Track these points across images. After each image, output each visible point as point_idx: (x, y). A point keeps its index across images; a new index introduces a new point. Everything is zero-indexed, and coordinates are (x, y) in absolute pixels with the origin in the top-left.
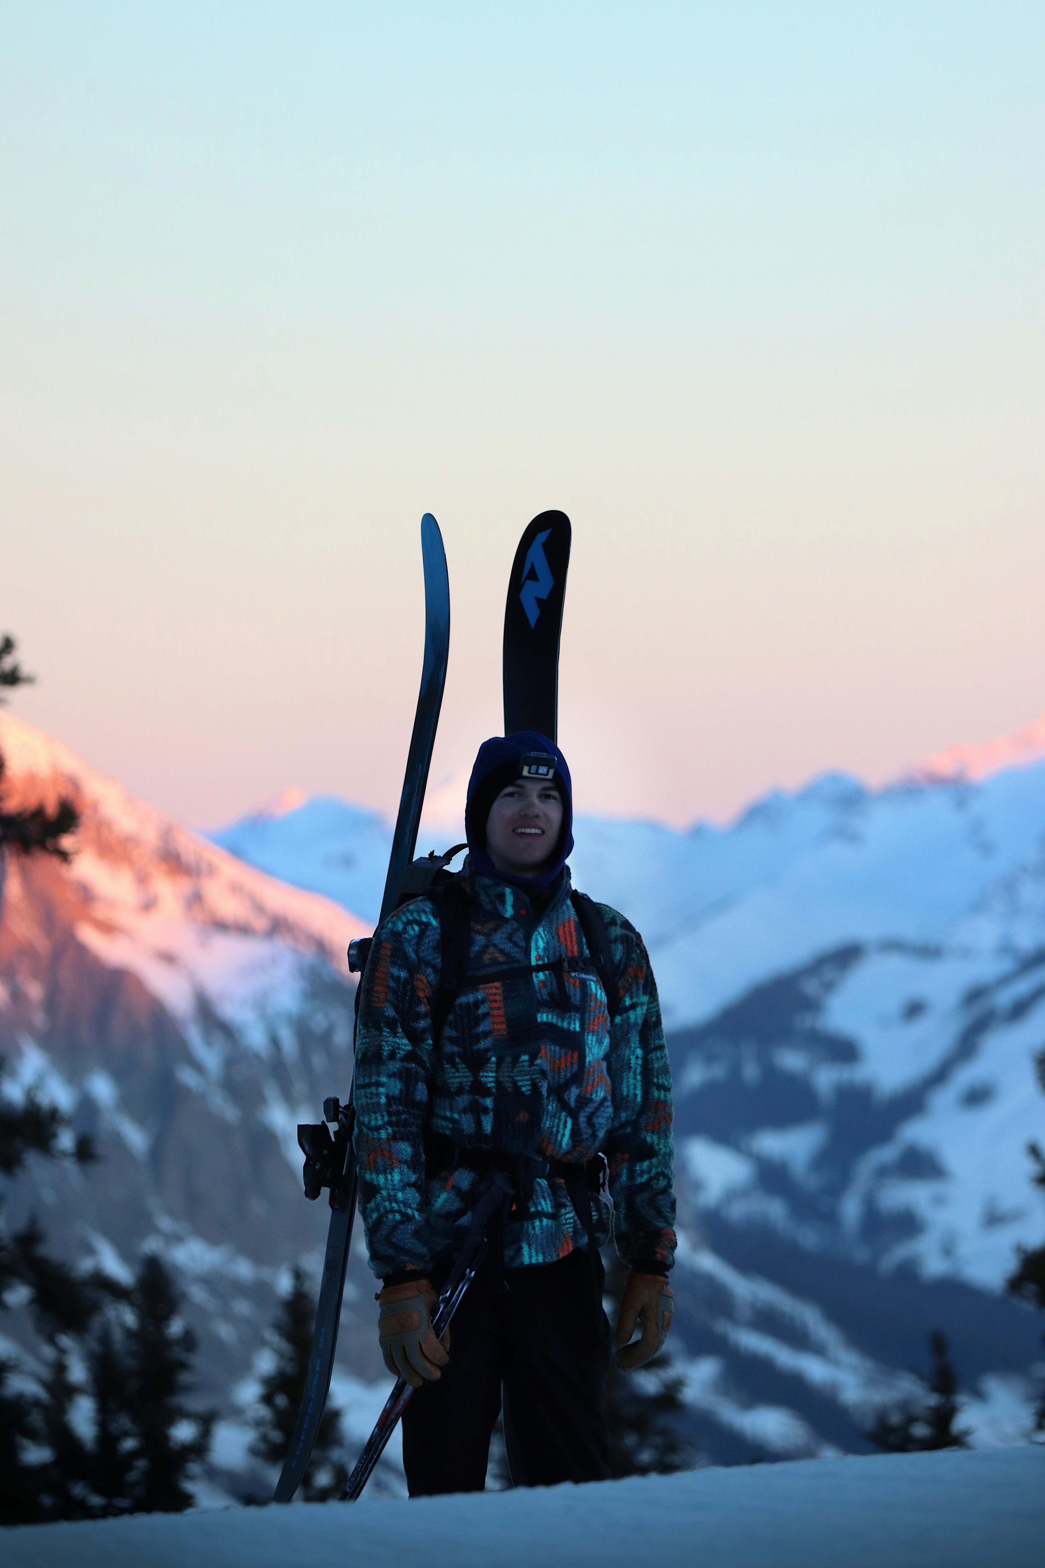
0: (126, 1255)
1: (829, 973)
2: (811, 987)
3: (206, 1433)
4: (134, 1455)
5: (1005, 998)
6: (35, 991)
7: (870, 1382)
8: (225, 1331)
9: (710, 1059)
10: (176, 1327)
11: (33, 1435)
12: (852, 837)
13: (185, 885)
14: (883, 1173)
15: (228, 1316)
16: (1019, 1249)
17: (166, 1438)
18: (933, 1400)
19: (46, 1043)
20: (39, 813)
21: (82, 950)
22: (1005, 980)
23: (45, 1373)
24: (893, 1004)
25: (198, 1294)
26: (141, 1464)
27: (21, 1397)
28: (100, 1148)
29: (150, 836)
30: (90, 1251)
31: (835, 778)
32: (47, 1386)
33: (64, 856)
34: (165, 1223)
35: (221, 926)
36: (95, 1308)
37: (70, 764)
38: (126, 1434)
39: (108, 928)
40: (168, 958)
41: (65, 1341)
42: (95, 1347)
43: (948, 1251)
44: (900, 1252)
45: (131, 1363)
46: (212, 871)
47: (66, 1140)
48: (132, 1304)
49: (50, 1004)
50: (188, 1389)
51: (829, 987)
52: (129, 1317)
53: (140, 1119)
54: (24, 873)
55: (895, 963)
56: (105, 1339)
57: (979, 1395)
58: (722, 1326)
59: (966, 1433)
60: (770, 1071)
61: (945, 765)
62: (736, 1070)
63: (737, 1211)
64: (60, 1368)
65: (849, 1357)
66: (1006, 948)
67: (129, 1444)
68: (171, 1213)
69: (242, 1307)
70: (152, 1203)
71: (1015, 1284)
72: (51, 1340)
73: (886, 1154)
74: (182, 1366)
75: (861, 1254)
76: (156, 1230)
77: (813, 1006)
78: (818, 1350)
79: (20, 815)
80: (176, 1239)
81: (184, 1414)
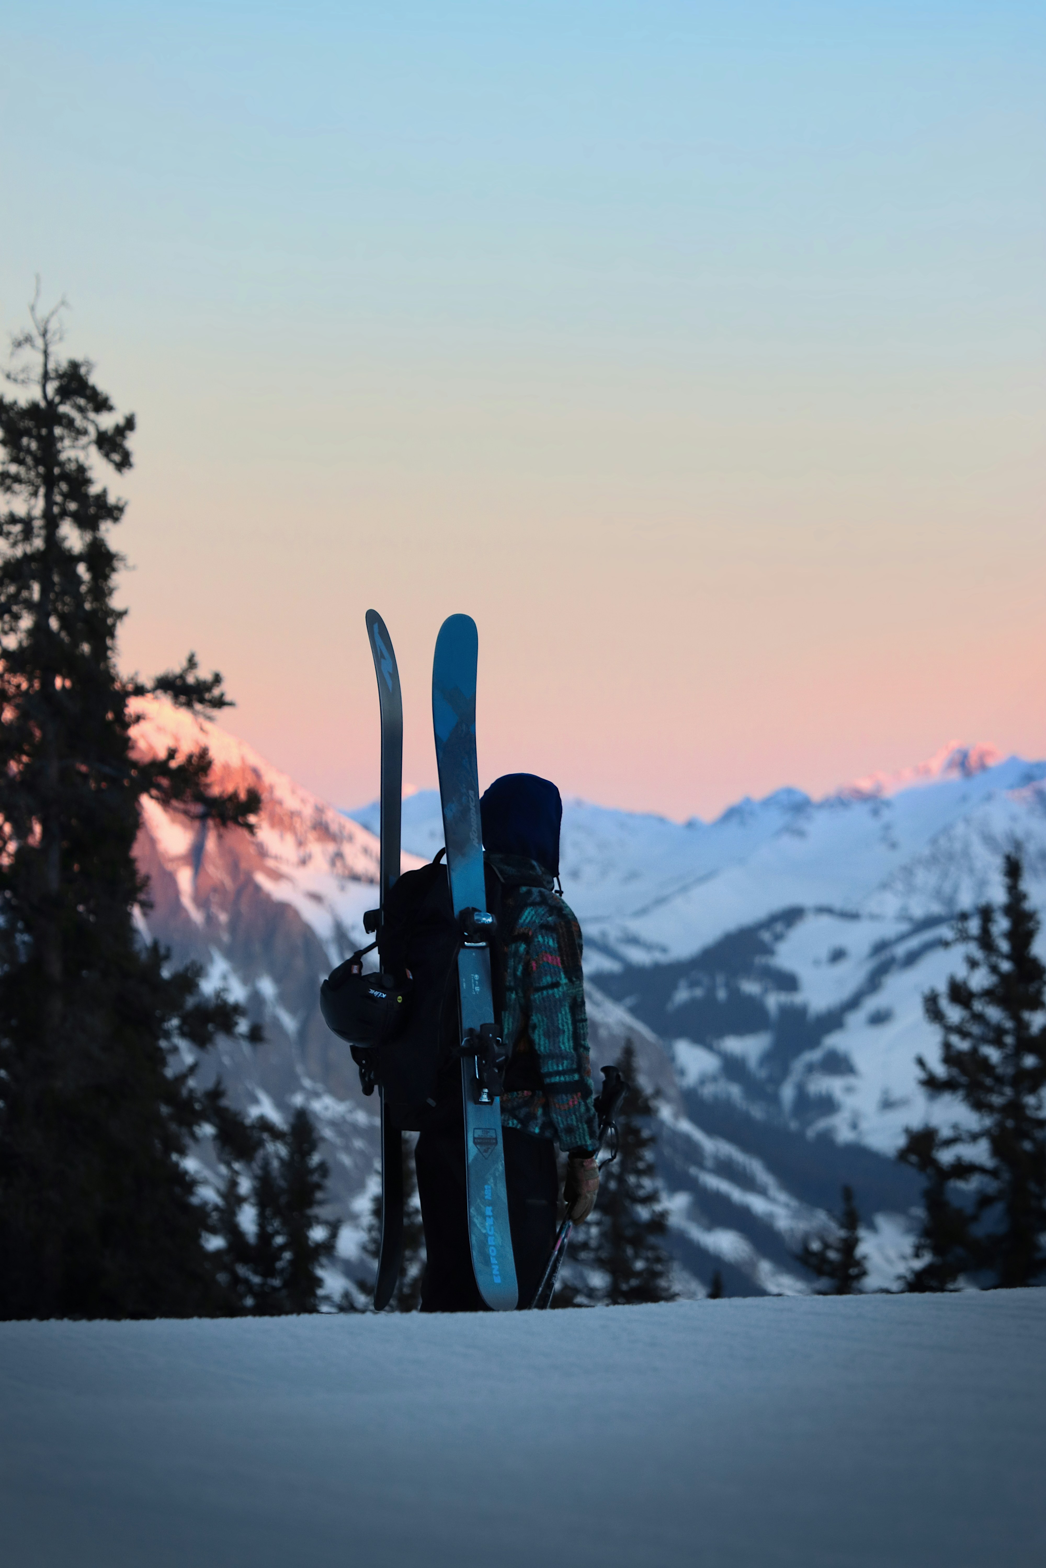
0: (280, 1104)
1: (779, 927)
2: (766, 936)
3: (334, 1235)
4: (282, 1248)
5: (900, 950)
6: (223, 917)
7: (796, 1215)
8: (346, 1160)
9: (693, 985)
10: (315, 1159)
11: (214, 1231)
12: (800, 834)
13: (331, 848)
14: (810, 1068)
15: (348, 1149)
16: (907, 1131)
17: (307, 1238)
18: (842, 1233)
19: (229, 954)
20: (234, 796)
21: (258, 888)
22: (902, 937)
23: (222, 1186)
24: (824, 953)
25: (328, 1133)
26: (287, 1255)
27: (205, 1204)
28: (267, 1033)
29: (308, 812)
30: (256, 1101)
31: (789, 791)
32: (223, 1196)
33: (251, 828)
34: (307, 1083)
35: (355, 878)
36: (260, 1143)
37: (254, 760)
38: (277, 1233)
39: (276, 876)
40: (316, 898)
41: (237, 1166)
42: (259, 1172)
43: (854, 1126)
44: (822, 1124)
45: (282, 1183)
46: (351, 838)
47: (243, 1026)
48: (285, 1143)
49: (233, 926)
50: (321, 1203)
51: (778, 937)
52: (283, 1150)
53: (292, 1011)
54: (220, 837)
55: (825, 920)
56: (266, 1166)
57: (872, 1227)
58: (693, 1170)
59: (865, 1257)
60: (735, 993)
61: (865, 785)
62: (711, 991)
63: (708, 1091)
64: (233, 1184)
65: (782, 1197)
66: (904, 916)
67: (279, 1240)
68: (312, 1077)
69: (358, 1144)
70: (299, 1069)
71: (903, 1155)
72: (229, 1165)
73: (814, 1056)
74: (319, 1187)
75: (794, 1125)
76: (303, 1088)
77: (768, 951)
78: (762, 1192)
79: (221, 797)
80: (317, 1095)
81: (318, 1221)
